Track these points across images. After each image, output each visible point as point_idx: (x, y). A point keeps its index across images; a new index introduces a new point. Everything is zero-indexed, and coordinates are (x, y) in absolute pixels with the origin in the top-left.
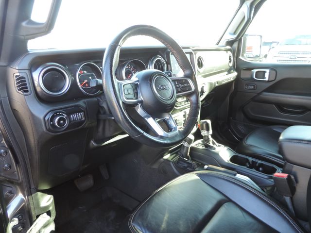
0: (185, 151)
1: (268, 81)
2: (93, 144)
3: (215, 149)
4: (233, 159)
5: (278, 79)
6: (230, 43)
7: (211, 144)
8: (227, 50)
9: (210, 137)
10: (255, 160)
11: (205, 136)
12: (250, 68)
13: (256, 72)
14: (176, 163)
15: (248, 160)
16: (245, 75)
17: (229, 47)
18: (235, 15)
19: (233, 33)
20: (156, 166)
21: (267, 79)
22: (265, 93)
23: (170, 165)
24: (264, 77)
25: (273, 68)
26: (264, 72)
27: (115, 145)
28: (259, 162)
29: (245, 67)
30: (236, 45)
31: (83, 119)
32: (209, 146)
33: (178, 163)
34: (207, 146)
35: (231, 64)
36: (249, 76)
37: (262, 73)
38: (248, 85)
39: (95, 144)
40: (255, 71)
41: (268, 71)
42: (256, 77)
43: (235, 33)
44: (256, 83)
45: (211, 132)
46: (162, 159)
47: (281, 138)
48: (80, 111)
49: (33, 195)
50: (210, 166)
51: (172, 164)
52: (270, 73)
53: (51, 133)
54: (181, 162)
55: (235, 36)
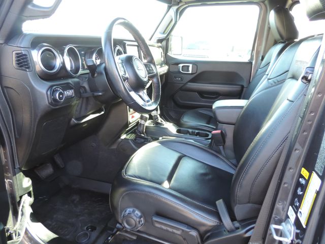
0: (142, 128)
1: (192, 74)
2: (74, 121)
3: (163, 125)
4: (178, 131)
5: (199, 72)
6: (160, 41)
7: (159, 121)
8: (159, 47)
9: (158, 116)
10: (193, 131)
11: (155, 116)
12: (177, 63)
13: (183, 66)
14: (134, 141)
15: (188, 131)
16: (174, 69)
17: (160, 44)
18: (164, 17)
19: (163, 32)
20: (114, 147)
21: (190, 72)
22: (189, 83)
23: (129, 143)
24: (188, 71)
25: (195, 63)
26: (188, 66)
27: (86, 125)
28: (197, 131)
29: (173, 62)
30: (164, 42)
31: (73, 95)
32: (159, 123)
33: (135, 139)
34: (157, 124)
35: (163, 59)
36: (177, 70)
37: (186, 67)
38: (176, 77)
39: (76, 122)
40: (181, 65)
41: (191, 65)
42: (182, 70)
43: (164, 33)
44: (183, 75)
45: (159, 112)
46: (120, 140)
47: (214, 107)
48: (71, 88)
49: (17, 175)
50: (164, 137)
51: (130, 141)
52: (192, 67)
53: (52, 107)
54: (138, 139)
55: (165, 35)
